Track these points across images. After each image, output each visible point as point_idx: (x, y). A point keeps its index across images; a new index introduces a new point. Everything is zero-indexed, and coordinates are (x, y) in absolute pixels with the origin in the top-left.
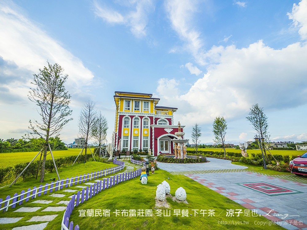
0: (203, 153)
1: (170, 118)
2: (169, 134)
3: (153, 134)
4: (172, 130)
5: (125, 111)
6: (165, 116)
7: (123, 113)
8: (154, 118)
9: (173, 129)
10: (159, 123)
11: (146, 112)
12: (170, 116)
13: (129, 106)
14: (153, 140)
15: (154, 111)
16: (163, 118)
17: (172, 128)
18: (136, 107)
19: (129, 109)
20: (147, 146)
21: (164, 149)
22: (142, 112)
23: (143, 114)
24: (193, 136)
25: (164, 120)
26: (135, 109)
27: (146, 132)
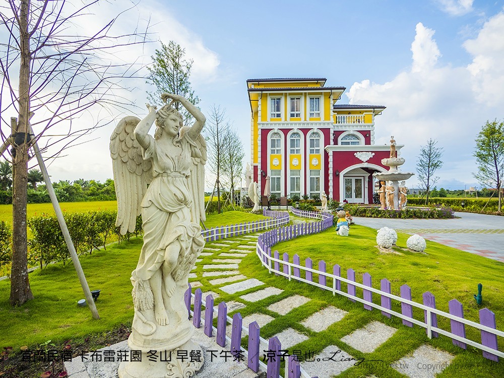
0: (443, 204)
1: (367, 129)
2: (365, 165)
3: (331, 165)
4: (371, 155)
5: (271, 120)
6: (357, 126)
7: (267, 124)
8: (332, 132)
9: (374, 154)
10: (343, 141)
11: (315, 119)
12: (369, 126)
13: (278, 110)
14: (331, 177)
15: (331, 117)
16: (352, 130)
17: (372, 152)
18: (293, 110)
19: (279, 115)
20: (318, 189)
21: (354, 194)
22: (305, 120)
23: (308, 124)
24: (420, 168)
25: (353, 135)
26: (292, 115)
27: (317, 162)
